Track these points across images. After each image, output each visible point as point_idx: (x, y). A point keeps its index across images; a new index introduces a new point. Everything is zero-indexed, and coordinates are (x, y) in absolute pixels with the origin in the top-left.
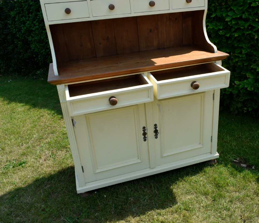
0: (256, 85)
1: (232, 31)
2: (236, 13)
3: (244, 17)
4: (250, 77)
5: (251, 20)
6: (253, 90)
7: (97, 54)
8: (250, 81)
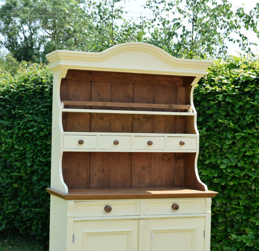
0: (256, 241)
1: (228, 180)
2: (231, 161)
3: (239, 165)
4: (250, 233)
5: (247, 170)
6: (253, 246)
7: (91, 184)
8: (249, 237)
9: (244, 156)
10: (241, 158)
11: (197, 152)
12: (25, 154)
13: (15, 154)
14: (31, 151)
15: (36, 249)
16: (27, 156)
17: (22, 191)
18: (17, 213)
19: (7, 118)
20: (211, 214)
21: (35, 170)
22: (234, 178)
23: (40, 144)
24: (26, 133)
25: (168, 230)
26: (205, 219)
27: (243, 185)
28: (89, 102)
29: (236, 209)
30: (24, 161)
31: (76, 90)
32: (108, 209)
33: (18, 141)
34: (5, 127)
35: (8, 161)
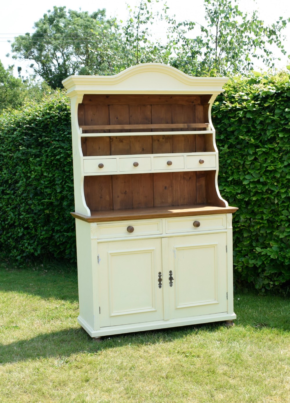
0: (280, 254)
1: (251, 196)
2: (254, 177)
3: (261, 180)
4: (274, 246)
5: (269, 184)
6: (277, 258)
7: (114, 206)
8: (274, 249)
9: (266, 171)
10: (263, 173)
11: (217, 169)
12: (54, 180)
13: (45, 181)
14: (60, 177)
15: (71, 271)
16: (57, 182)
17: (54, 216)
18: (51, 238)
19: (35, 146)
20: (232, 229)
21: (65, 196)
22: (256, 193)
23: (68, 170)
24: (54, 160)
25: (190, 247)
26: (227, 235)
27: (266, 199)
28: (107, 126)
29: (260, 223)
30: (54, 187)
31: (94, 115)
32: (130, 230)
33: (46, 169)
34: (33, 155)
35: (38, 189)
